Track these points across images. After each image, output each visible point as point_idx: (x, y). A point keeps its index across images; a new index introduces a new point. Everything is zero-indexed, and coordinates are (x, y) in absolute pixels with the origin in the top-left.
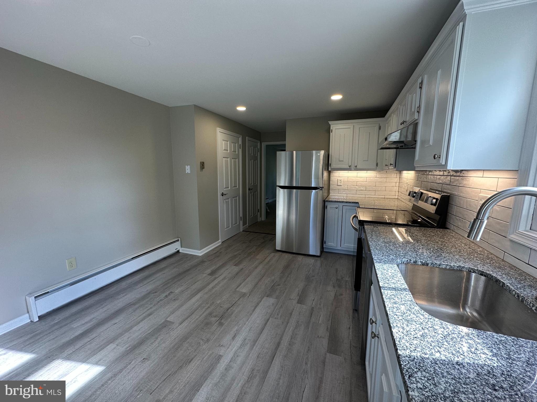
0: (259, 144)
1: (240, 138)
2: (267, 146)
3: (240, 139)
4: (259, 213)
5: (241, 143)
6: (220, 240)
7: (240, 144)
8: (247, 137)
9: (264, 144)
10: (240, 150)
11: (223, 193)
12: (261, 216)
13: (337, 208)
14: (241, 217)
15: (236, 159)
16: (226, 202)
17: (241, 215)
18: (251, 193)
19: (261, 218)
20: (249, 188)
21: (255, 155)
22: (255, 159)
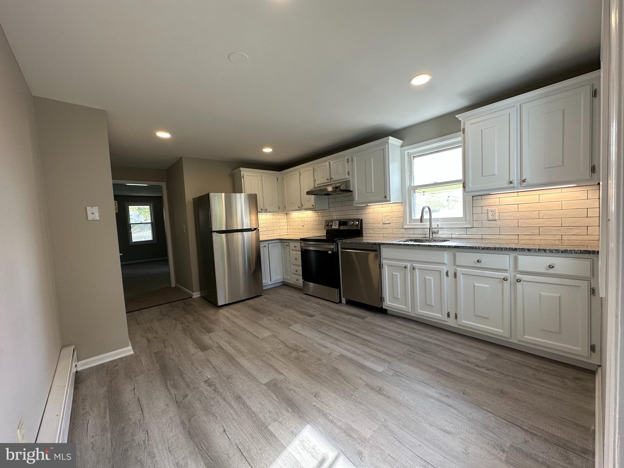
13: (265, 246)
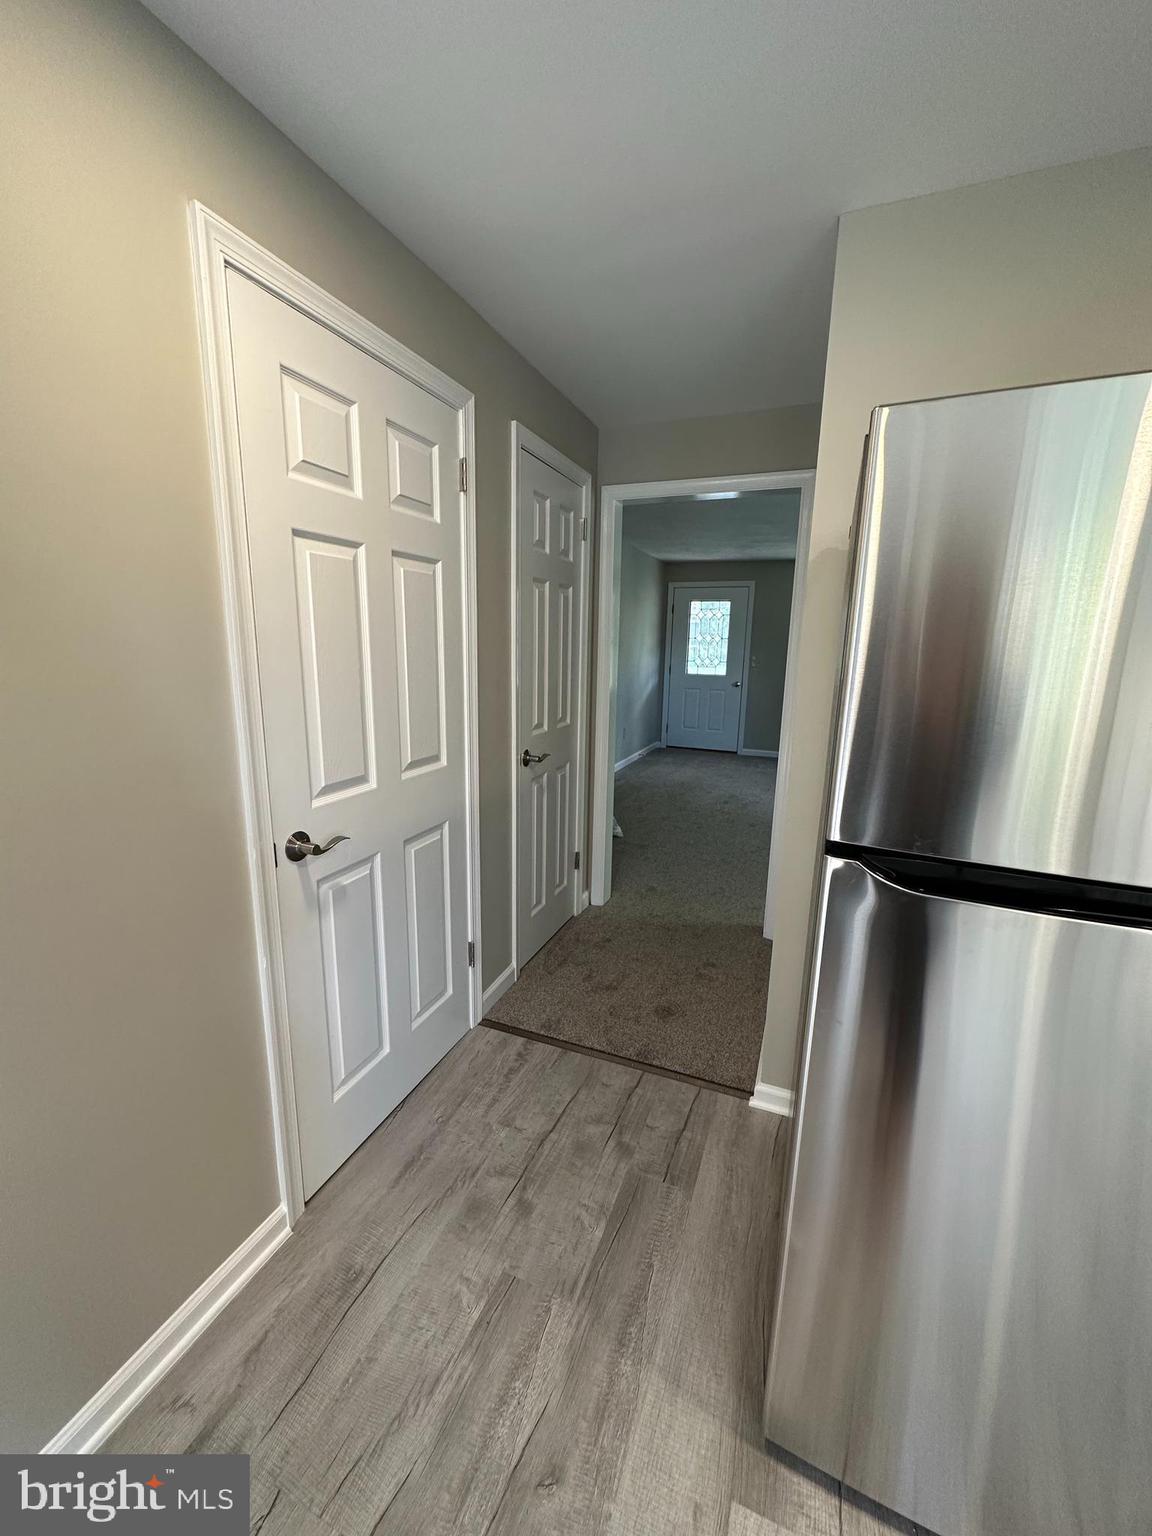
0: (585, 493)
1: (461, 413)
2: (633, 513)
3: (464, 422)
4: (578, 876)
5: (466, 450)
6: (283, 1208)
7: (461, 457)
8: (514, 423)
9: (614, 497)
10: (466, 505)
11: (301, 836)
12: (587, 885)
14: (471, 946)
15: (435, 562)
16: (341, 894)
17: (473, 932)
18: (537, 778)
19: (586, 893)
20: (527, 753)
21: (566, 553)
22: (564, 577)
